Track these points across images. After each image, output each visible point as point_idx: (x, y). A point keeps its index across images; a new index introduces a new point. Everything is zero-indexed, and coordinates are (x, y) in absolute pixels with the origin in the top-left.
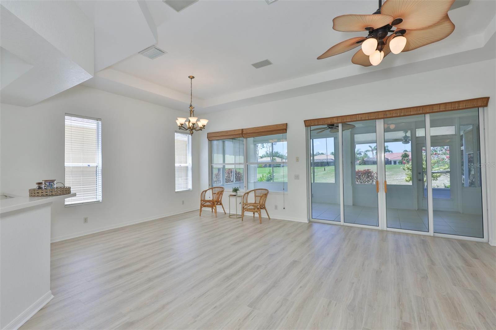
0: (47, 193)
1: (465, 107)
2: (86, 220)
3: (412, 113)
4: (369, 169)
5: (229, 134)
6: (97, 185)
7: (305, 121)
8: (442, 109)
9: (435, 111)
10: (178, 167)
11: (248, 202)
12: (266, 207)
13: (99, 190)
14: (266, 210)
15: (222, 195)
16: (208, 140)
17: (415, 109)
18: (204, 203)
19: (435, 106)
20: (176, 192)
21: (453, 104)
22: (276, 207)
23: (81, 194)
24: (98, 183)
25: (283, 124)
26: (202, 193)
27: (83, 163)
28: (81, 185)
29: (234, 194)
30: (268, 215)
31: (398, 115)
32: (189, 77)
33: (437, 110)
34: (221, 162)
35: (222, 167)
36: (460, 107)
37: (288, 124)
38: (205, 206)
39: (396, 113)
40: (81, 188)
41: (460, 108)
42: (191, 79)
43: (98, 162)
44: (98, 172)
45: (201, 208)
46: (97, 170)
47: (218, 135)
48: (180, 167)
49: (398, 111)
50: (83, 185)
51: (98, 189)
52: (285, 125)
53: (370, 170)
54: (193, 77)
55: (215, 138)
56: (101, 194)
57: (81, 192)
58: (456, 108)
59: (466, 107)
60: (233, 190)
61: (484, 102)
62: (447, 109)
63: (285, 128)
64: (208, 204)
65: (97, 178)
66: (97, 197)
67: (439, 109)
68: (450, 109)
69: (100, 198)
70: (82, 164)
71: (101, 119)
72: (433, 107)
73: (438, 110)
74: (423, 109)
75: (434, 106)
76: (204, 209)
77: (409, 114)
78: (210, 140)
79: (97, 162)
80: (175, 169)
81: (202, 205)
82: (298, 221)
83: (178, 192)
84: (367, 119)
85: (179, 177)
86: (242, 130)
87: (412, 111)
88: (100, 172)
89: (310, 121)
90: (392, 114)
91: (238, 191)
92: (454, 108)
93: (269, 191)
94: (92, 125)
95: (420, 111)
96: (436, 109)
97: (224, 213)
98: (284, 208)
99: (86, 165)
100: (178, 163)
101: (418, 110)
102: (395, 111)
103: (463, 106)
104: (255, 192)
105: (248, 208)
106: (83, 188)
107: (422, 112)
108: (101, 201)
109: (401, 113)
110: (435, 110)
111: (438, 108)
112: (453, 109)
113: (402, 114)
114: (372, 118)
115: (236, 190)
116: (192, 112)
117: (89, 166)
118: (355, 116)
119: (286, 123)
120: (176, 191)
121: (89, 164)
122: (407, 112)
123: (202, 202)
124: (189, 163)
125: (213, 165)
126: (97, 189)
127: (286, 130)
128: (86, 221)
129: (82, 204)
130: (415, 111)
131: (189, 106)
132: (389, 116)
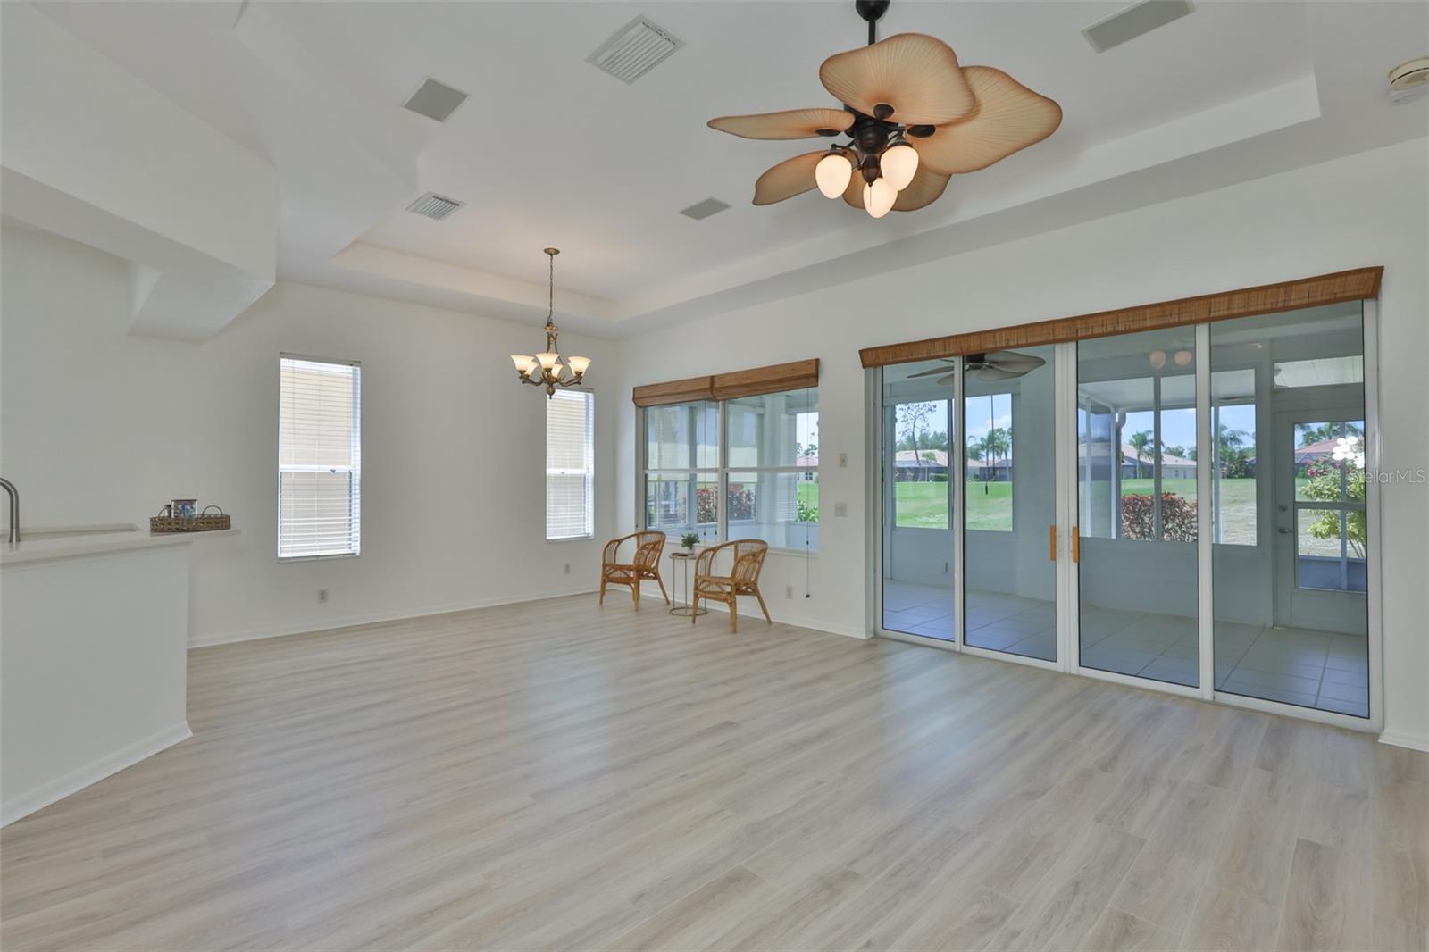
0: (177, 526)
1: (1306, 301)
2: (323, 596)
3: (1148, 324)
4: (1169, 494)
5: (683, 388)
6: (350, 515)
7: (861, 352)
8: (1238, 308)
9: (1217, 314)
10: (556, 478)
11: (712, 575)
12: (760, 589)
13: (355, 527)
14: (759, 598)
15: (661, 552)
16: (634, 405)
17: (1158, 309)
18: (612, 574)
19: (1217, 300)
20: (548, 541)
21: (1269, 291)
22: (789, 592)
23: (314, 536)
24: (353, 511)
25: (808, 362)
26: (608, 545)
27: (318, 464)
28: (314, 516)
29: (685, 550)
30: (765, 612)
31: (1110, 329)
32: (546, 251)
33: (1221, 313)
34: (684, 463)
35: (688, 479)
36: (1291, 300)
37: (821, 363)
38: (612, 581)
39: (1103, 325)
40: (314, 521)
41: (1292, 303)
42: (552, 255)
43: (351, 461)
44: (353, 487)
45: (604, 583)
46: (353, 482)
47: (656, 393)
48: (562, 479)
49: (1109, 317)
50: (318, 516)
51: (353, 525)
52: (814, 363)
53: (1174, 494)
54: (557, 252)
55: (650, 400)
56: (359, 539)
57: (314, 531)
58: (1280, 305)
59: (1311, 300)
60: (683, 540)
61: (1367, 284)
62: (1252, 309)
63: (813, 371)
64: (619, 576)
65: (350, 501)
66: (350, 544)
67: (1228, 309)
68: (1260, 308)
69: (356, 548)
70: (316, 467)
71: (360, 362)
72: (1211, 303)
73: (1226, 313)
74: (1179, 309)
75: (1213, 300)
76: (609, 586)
77: (1141, 325)
78: (640, 407)
79: (352, 463)
80: (548, 481)
81: (607, 579)
82: (840, 633)
83: (553, 540)
84: (1025, 342)
85: (558, 504)
86: (712, 377)
87: (1148, 316)
88: (358, 487)
89: (874, 352)
90: (1092, 327)
91: (696, 544)
92: (1275, 306)
93: (770, 545)
94: (342, 376)
95: (1171, 315)
96: (1219, 311)
97: (665, 602)
98: (808, 596)
99: (326, 468)
100: (555, 467)
101: (1167, 313)
102: (1100, 318)
103: (1299, 299)
104: (736, 548)
105: (708, 589)
106: (318, 521)
107: (1177, 320)
108: (358, 555)
109: (1118, 323)
110: (1215, 311)
111: (1226, 307)
112: (1269, 307)
113: (1121, 327)
114: (1037, 340)
115: (690, 541)
116: (551, 339)
117: (333, 471)
118: (992, 335)
119: (816, 357)
120: (548, 538)
121: (333, 467)
122: (1133, 321)
123: (607, 568)
124: (587, 468)
125: (647, 472)
126: (350, 525)
127: (816, 376)
128: (323, 598)
129: (315, 559)
130: (1158, 317)
131: (545, 325)
132: (1084, 334)
